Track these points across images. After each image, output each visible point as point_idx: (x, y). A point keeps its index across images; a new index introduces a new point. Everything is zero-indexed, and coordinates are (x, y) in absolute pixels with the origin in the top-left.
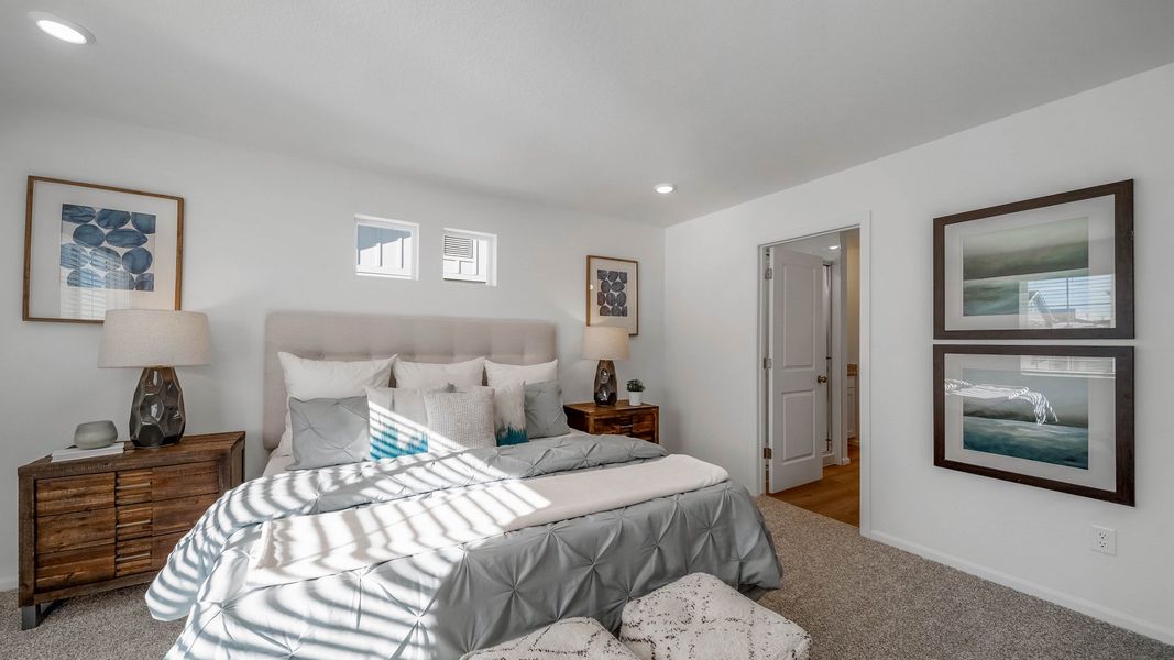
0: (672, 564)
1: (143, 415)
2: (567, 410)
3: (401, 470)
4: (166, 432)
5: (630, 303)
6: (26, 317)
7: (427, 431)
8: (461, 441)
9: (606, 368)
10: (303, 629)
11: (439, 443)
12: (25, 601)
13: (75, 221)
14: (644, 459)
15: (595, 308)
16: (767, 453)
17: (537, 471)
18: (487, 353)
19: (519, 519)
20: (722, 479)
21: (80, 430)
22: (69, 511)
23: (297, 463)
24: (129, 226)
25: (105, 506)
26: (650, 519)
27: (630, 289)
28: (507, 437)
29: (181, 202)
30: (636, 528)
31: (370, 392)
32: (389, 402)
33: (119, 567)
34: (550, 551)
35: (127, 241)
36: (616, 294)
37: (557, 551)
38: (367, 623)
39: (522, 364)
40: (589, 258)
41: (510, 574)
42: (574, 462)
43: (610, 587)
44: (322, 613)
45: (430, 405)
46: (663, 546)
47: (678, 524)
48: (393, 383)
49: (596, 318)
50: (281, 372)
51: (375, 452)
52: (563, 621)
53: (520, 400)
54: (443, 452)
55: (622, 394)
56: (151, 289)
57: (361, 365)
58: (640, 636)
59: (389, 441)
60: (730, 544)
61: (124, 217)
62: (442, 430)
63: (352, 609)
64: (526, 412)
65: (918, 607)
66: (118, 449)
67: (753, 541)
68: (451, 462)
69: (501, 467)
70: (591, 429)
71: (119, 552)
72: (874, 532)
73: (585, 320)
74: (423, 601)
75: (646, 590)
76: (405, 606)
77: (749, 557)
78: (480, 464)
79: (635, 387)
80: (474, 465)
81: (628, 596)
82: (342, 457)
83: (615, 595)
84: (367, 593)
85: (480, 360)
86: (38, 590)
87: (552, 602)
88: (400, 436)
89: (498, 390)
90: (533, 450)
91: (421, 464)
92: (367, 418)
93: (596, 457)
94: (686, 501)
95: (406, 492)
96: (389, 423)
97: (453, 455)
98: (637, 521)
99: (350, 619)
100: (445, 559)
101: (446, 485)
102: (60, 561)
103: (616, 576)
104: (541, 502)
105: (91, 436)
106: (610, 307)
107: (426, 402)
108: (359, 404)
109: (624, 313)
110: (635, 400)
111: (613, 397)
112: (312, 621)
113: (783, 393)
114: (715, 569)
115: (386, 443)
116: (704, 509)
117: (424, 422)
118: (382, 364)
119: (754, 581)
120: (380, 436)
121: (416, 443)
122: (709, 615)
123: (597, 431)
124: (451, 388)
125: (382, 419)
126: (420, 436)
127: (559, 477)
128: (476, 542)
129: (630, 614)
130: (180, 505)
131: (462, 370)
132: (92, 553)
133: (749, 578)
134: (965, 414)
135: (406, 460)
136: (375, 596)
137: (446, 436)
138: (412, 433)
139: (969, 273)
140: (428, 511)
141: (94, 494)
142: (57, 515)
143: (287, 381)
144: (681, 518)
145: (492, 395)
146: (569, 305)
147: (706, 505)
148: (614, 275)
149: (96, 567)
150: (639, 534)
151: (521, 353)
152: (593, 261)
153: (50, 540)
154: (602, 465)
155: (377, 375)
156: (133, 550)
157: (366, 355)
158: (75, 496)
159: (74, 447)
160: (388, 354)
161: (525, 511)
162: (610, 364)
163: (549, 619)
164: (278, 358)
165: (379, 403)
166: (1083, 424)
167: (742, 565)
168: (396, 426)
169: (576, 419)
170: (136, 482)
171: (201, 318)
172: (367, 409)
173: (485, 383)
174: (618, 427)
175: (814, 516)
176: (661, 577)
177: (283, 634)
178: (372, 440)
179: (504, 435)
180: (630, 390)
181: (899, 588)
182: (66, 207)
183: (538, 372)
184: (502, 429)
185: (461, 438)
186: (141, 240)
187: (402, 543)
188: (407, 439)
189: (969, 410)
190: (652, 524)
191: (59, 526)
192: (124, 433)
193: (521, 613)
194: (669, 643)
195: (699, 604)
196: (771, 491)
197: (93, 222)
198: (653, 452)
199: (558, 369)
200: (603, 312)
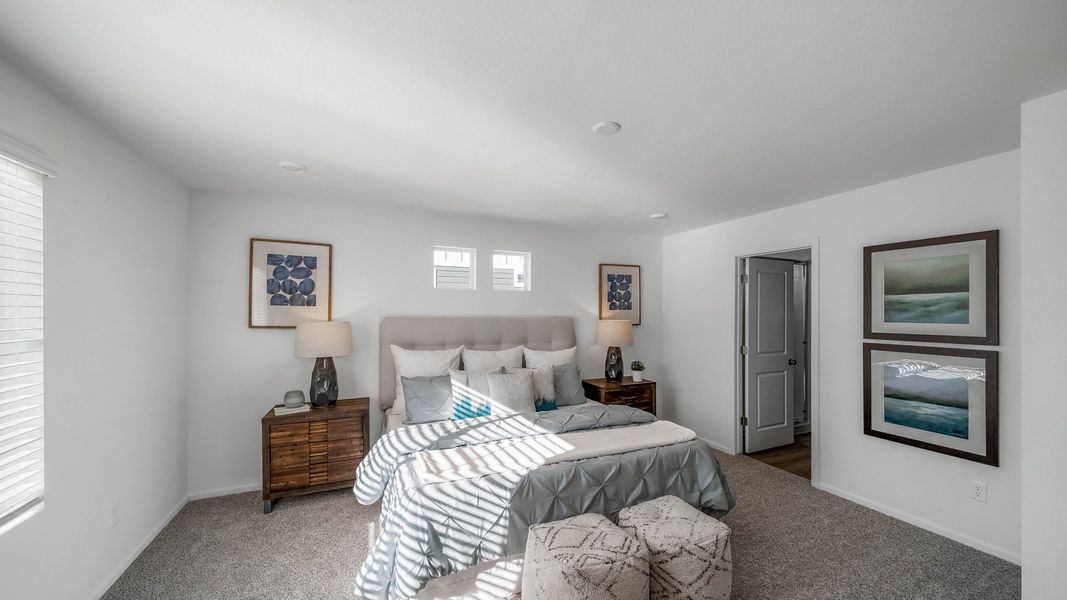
0: (652, 489)
1: (319, 387)
2: (585, 384)
3: (481, 425)
4: (332, 398)
5: (634, 300)
6: (251, 326)
7: (489, 399)
8: (513, 407)
9: (615, 353)
10: (454, 503)
11: (498, 408)
12: (266, 497)
13: (274, 264)
14: (640, 423)
15: (606, 304)
16: (744, 421)
17: (565, 429)
18: (524, 342)
19: (557, 455)
20: (692, 437)
21: (287, 396)
22: (286, 445)
23: (409, 419)
24: (302, 265)
25: (304, 443)
26: (638, 461)
27: (633, 288)
28: (542, 406)
29: (330, 246)
30: (629, 465)
31: (452, 373)
32: (465, 381)
33: (312, 480)
34: (576, 477)
35: (302, 274)
36: (622, 292)
37: (580, 476)
38: (482, 504)
39: (550, 350)
40: (601, 265)
41: (554, 486)
42: (589, 424)
43: (612, 500)
44: (462, 496)
45: (491, 382)
46: (647, 478)
47: (657, 465)
48: (462, 367)
49: (606, 312)
50: (392, 358)
51: (457, 413)
52: (585, 515)
53: (550, 379)
54: (503, 415)
55: (627, 372)
56: (314, 305)
57: (441, 353)
58: (630, 524)
59: (466, 406)
60: (694, 480)
61: (300, 259)
62: (500, 399)
63: (475, 496)
64: (555, 387)
65: (836, 533)
66: (306, 409)
67: (710, 479)
68: (509, 421)
69: (542, 425)
70: (603, 399)
71: (312, 471)
72: (822, 484)
73: (597, 314)
74: (508, 495)
75: (634, 503)
76: (499, 497)
77: (707, 489)
78: (529, 423)
79: (638, 367)
80: (523, 424)
81: (623, 505)
82: (436, 416)
83: (616, 505)
84: (481, 488)
85: (521, 347)
86: (272, 491)
87: (578, 505)
88: (473, 403)
89: (535, 371)
90: (561, 415)
91: (492, 422)
92: (451, 390)
93: (605, 421)
94: (663, 452)
95: (486, 439)
96: (466, 394)
97: (510, 417)
98: (629, 462)
99: (474, 501)
100: (518, 474)
101: (509, 436)
102: (281, 474)
103: (616, 493)
104: (570, 447)
105: (294, 400)
106: (618, 303)
107: (489, 381)
108: (445, 379)
109: (629, 307)
110: (637, 377)
111: (620, 374)
112: (457, 499)
113: (757, 374)
114: (683, 495)
115: (463, 407)
116: (676, 457)
117: (488, 393)
118: (454, 352)
119: (709, 505)
120: (460, 403)
121: (483, 408)
122: (671, 516)
123: (607, 402)
124: (503, 371)
125: (461, 391)
126: (484, 403)
127: (580, 433)
128: (534, 467)
129: (623, 514)
130: (342, 444)
131: (508, 355)
132: (298, 471)
133: (706, 503)
134: (886, 396)
135: (482, 419)
136: (485, 490)
137: (503, 404)
138: (480, 401)
139: (889, 290)
140: (502, 449)
141: (299, 435)
142: (282, 446)
143: (397, 366)
144: (659, 462)
145: (532, 376)
146: (585, 303)
147: (677, 454)
148: (621, 277)
149: (299, 480)
150: (631, 470)
151: (550, 342)
152: (604, 268)
153: (277, 462)
154: (609, 426)
155: (453, 360)
156: (318, 470)
157: (442, 345)
158: (289, 436)
159: (283, 406)
160: (456, 344)
161: (560, 452)
162: (618, 350)
163: (576, 514)
164: (390, 350)
165: (459, 381)
166: (965, 407)
167: (701, 494)
168: (470, 396)
169: (591, 391)
170: (319, 429)
171: (347, 325)
172: (450, 385)
173: (524, 365)
174: (624, 398)
175: (779, 471)
176: (645, 497)
177: (444, 504)
178: (454, 405)
179: (540, 403)
180: (633, 369)
181: (826, 521)
182: (269, 256)
183: (561, 356)
184: (539, 400)
185: (513, 404)
186: (309, 274)
187: (495, 466)
188: (477, 405)
189: (889, 393)
190: (639, 464)
191: (280, 454)
192: (308, 399)
193: (560, 509)
194: (646, 527)
195: (666, 510)
196: (747, 451)
197: (283, 264)
198: (648, 418)
199: (577, 354)
200: (612, 307)
